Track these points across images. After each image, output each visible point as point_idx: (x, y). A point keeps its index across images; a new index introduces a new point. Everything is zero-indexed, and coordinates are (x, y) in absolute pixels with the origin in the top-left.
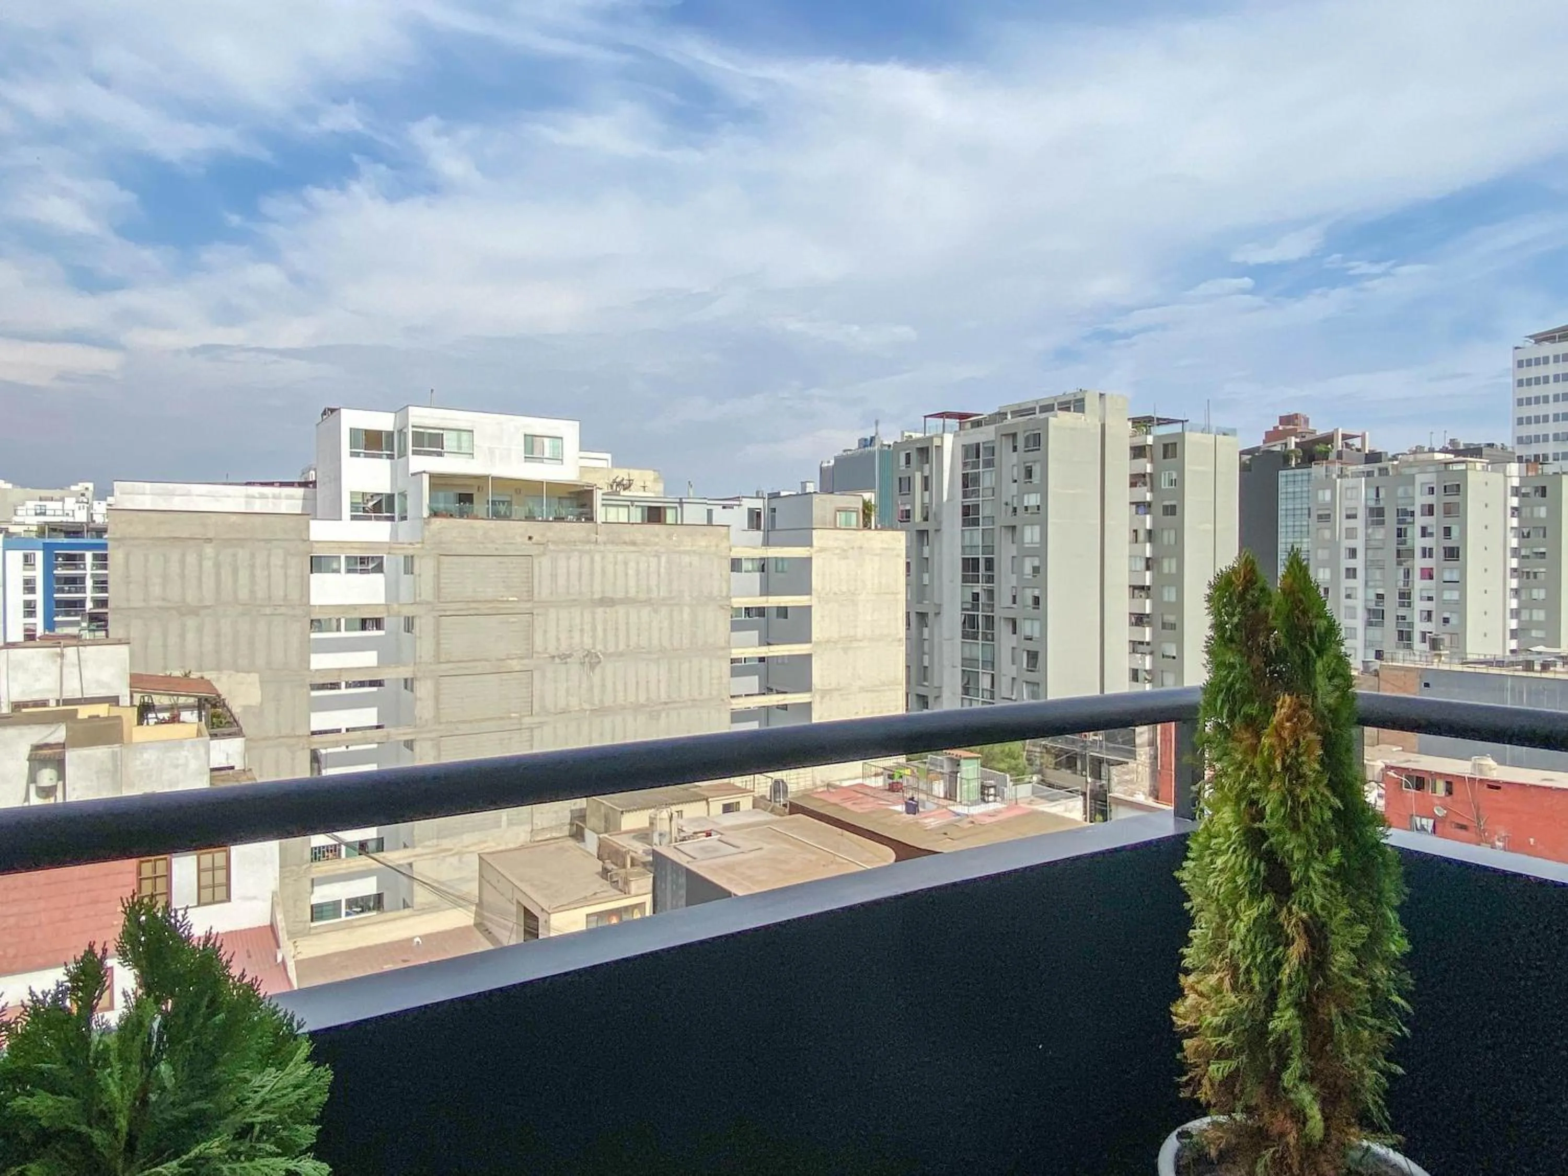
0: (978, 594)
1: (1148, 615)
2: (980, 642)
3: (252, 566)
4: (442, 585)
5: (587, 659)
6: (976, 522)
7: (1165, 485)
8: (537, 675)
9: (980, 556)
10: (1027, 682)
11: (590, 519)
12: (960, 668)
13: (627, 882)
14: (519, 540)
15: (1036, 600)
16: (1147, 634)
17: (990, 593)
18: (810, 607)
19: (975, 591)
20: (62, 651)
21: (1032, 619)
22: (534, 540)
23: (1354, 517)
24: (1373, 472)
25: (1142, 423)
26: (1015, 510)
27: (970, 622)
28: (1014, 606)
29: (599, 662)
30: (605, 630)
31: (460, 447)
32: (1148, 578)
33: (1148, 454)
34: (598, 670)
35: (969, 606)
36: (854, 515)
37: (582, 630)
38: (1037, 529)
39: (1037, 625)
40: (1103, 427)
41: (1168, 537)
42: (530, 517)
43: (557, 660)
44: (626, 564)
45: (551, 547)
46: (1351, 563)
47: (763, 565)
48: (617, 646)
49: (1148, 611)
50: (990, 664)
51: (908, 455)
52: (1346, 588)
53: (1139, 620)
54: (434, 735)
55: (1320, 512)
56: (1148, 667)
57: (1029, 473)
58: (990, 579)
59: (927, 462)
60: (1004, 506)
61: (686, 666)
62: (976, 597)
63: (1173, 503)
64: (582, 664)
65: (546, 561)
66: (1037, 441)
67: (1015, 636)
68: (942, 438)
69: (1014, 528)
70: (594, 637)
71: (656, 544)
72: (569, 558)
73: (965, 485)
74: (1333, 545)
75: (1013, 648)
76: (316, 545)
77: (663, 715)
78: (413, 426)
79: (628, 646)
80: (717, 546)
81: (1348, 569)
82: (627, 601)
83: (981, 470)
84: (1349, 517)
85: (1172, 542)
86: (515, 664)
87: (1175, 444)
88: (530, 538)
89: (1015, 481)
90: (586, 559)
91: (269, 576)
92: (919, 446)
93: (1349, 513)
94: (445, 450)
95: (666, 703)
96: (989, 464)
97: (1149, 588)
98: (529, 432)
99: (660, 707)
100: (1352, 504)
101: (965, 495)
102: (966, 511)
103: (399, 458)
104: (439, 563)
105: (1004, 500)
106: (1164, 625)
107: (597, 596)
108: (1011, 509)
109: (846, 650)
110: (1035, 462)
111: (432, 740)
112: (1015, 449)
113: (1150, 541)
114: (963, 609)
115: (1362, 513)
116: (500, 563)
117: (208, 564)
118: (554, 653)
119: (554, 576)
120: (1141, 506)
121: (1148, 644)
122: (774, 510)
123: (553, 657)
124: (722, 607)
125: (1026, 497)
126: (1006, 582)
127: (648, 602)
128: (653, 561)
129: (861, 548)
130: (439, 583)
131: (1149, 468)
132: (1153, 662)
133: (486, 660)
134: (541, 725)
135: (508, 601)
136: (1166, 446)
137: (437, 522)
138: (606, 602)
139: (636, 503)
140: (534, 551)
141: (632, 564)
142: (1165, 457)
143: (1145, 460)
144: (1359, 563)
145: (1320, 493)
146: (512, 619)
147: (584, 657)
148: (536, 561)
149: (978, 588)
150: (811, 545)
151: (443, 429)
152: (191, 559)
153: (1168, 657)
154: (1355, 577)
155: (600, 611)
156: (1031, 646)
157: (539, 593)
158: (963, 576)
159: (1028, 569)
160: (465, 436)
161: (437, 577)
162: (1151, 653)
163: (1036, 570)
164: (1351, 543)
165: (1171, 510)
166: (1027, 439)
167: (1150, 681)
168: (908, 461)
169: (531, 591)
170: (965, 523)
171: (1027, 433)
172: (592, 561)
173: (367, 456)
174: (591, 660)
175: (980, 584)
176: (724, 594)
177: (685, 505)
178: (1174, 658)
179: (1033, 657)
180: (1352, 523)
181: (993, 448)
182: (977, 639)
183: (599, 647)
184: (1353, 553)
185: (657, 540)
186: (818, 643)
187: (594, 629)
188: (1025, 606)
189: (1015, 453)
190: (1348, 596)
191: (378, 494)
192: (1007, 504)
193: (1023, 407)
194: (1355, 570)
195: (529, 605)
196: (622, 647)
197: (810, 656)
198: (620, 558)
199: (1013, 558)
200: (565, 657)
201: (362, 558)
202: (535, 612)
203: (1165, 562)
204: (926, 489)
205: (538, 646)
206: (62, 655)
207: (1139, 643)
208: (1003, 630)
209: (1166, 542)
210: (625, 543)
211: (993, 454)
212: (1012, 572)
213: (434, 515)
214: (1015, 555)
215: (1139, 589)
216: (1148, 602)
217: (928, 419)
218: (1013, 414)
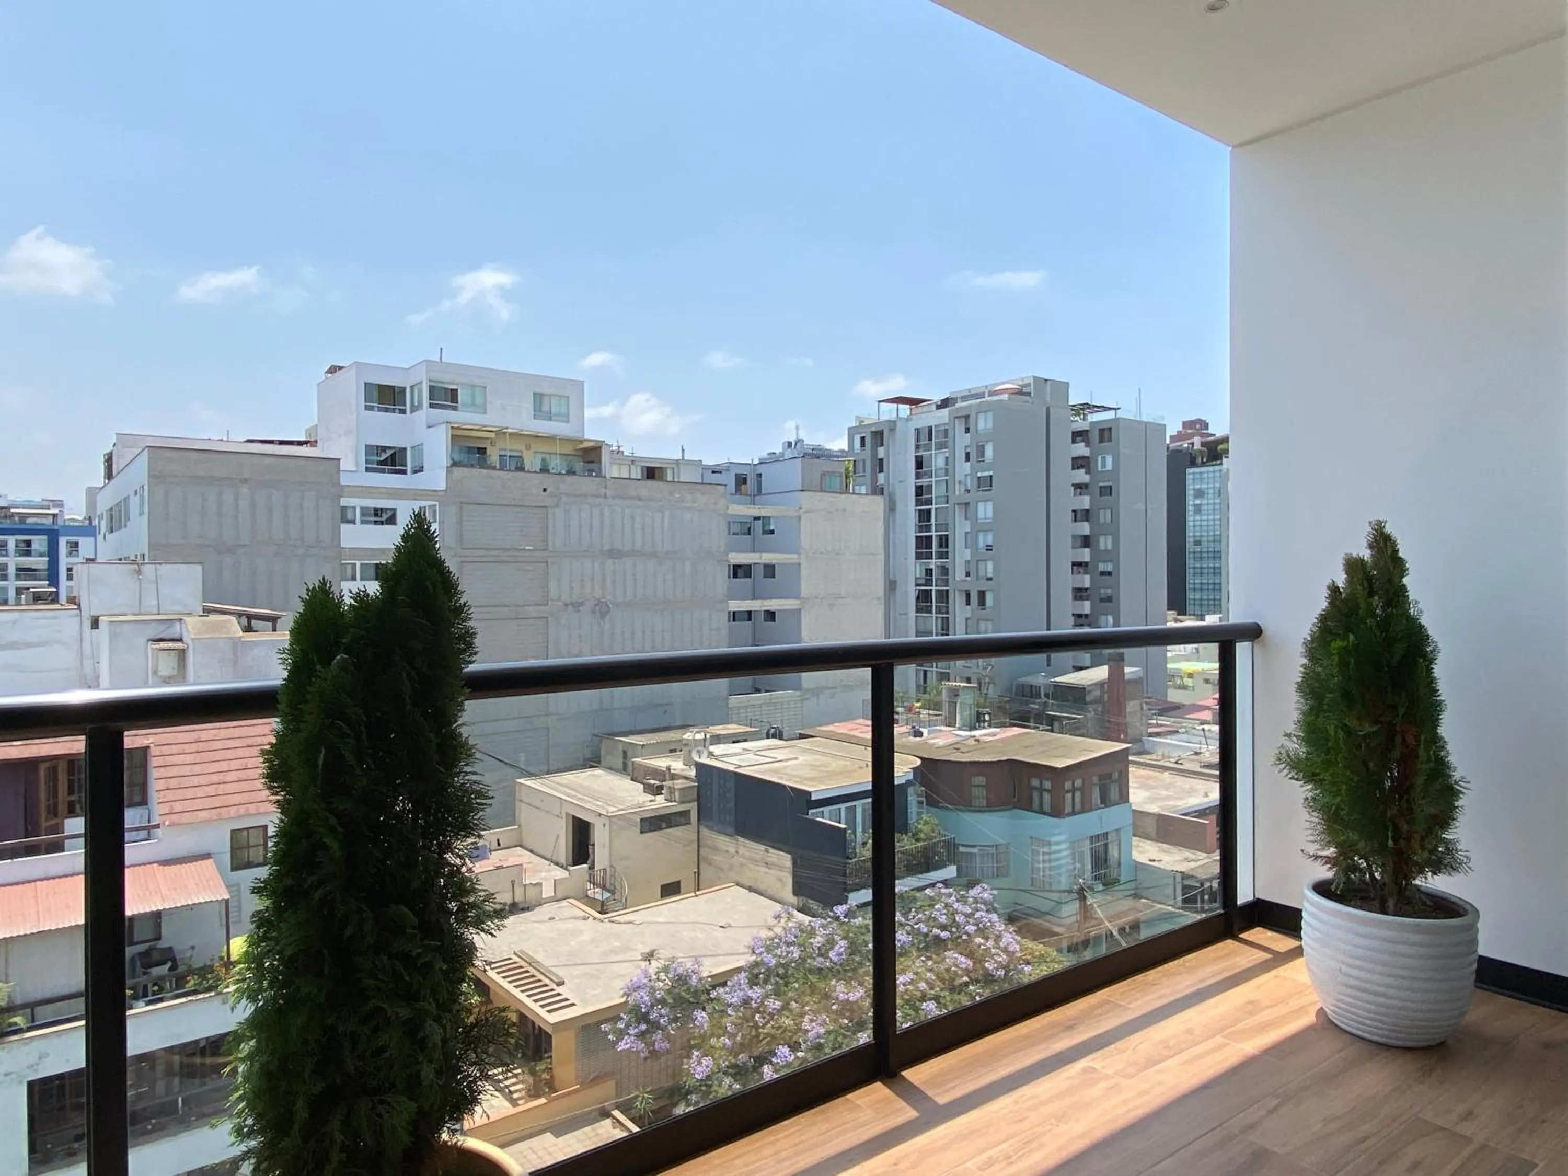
0: (931, 570)
1: (1087, 589)
2: (934, 615)
4: (464, 532)
5: (597, 608)
6: (928, 502)
7: (1101, 467)
8: (551, 621)
9: (934, 534)
11: (599, 475)
13: (673, 790)
14: (535, 491)
16: (1086, 607)
17: (944, 570)
18: (799, 565)
19: (928, 566)
20: (139, 568)
21: (985, 590)
22: (548, 491)
25: (1081, 410)
26: (968, 488)
27: (923, 597)
28: (968, 579)
29: (608, 612)
30: (614, 581)
31: (473, 402)
32: (1085, 555)
33: (1085, 439)
34: (608, 617)
35: (923, 582)
36: (838, 478)
37: (592, 580)
38: (989, 505)
40: (1048, 410)
41: (1105, 516)
42: (544, 470)
43: (570, 607)
44: (633, 518)
45: (564, 499)
47: (749, 529)
48: (625, 596)
49: (1087, 585)
51: (863, 439)
53: (1080, 593)
57: (982, 452)
58: (944, 555)
59: (882, 445)
60: (957, 485)
61: (687, 617)
62: (929, 572)
63: (1110, 484)
64: (594, 612)
65: (559, 512)
67: (968, 607)
68: (896, 421)
69: (967, 504)
70: (604, 587)
71: (660, 500)
72: (580, 511)
73: (918, 467)
75: (967, 619)
76: (346, 489)
78: (430, 380)
79: (635, 597)
80: (715, 504)
82: (633, 553)
83: (933, 452)
85: (1108, 520)
86: (532, 611)
87: (1110, 429)
88: (545, 490)
89: (968, 461)
90: (596, 512)
91: (302, 517)
92: (873, 429)
94: (459, 404)
96: (941, 446)
97: (1086, 564)
98: (538, 391)
101: (917, 478)
102: (919, 491)
103: (412, 412)
104: (461, 508)
105: (956, 480)
106: (1102, 599)
107: (606, 548)
108: (964, 488)
109: (831, 606)
110: (987, 442)
112: (967, 431)
113: (1087, 520)
114: (917, 585)
116: (517, 512)
117: (244, 504)
118: (568, 601)
119: (567, 526)
120: (1080, 488)
121: (1086, 616)
122: (760, 475)
123: (566, 605)
124: (719, 562)
125: (979, 475)
126: (961, 556)
127: (654, 555)
128: (658, 516)
129: (844, 510)
130: (461, 530)
131: (1086, 452)
133: (506, 606)
135: (524, 550)
136: (1102, 431)
137: (459, 472)
138: (614, 554)
139: (637, 465)
140: (549, 502)
141: (638, 519)
142: (1101, 441)
143: (1083, 444)
146: (530, 567)
147: (596, 605)
148: (550, 511)
149: (931, 564)
150: (800, 507)
151: (456, 385)
152: (228, 497)
155: (610, 562)
156: (984, 615)
157: (554, 543)
158: (916, 553)
159: (981, 543)
160: (478, 393)
161: (460, 523)
162: (1089, 625)
163: (989, 543)
165: (1107, 491)
168: (863, 444)
169: (546, 541)
170: (918, 502)
171: (980, 415)
172: (602, 514)
173: (380, 410)
174: (602, 609)
175: (934, 560)
176: (722, 549)
177: (682, 469)
181: (946, 430)
182: (930, 612)
183: (609, 597)
185: (660, 496)
186: (807, 599)
187: (604, 579)
188: (978, 578)
189: (968, 435)
191: (390, 448)
192: (960, 483)
193: (973, 392)
195: (545, 554)
196: (629, 597)
197: (800, 610)
198: (627, 511)
199: (966, 533)
200: (577, 606)
201: (376, 509)
202: (549, 561)
203: (1102, 539)
204: (881, 471)
205: (553, 593)
206: (139, 572)
207: (1080, 616)
208: (957, 601)
209: (1102, 520)
210: (632, 498)
211: (946, 437)
212: (966, 548)
213: (455, 464)
214: (968, 530)
215: (1077, 565)
216: (1087, 578)
217: (881, 404)
218: (964, 398)
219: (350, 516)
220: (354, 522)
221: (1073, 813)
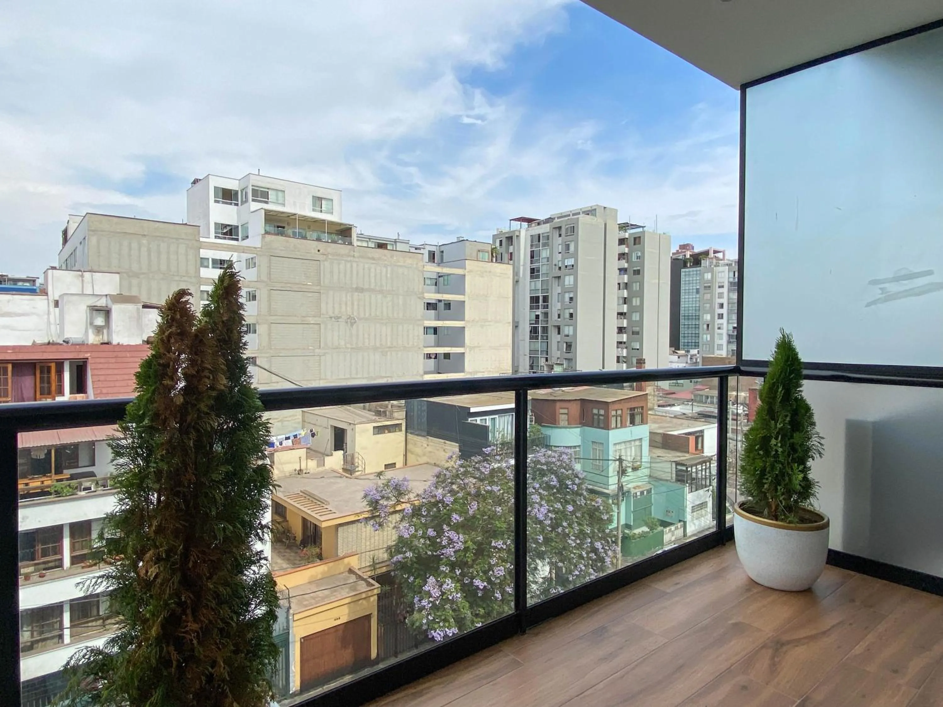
0: (539, 315)
1: (625, 328)
2: (540, 341)
3: (168, 253)
4: (272, 273)
5: (349, 320)
6: (538, 277)
7: (634, 259)
8: (322, 326)
9: (540, 295)
10: (566, 359)
11: (350, 244)
12: (529, 355)
13: (392, 413)
14: (313, 251)
15: (571, 315)
16: (624, 337)
17: (546, 315)
18: (464, 302)
19: (537, 313)
20: (82, 274)
21: (569, 325)
22: (321, 251)
23: (723, 287)
24: (732, 264)
25: (624, 227)
26: (560, 268)
27: (534, 331)
28: (559, 320)
29: (355, 322)
30: (358, 305)
31: (277, 200)
32: (625, 308)
33: (626, 243)
34: (355, 326)
35: (534, 322)
36: (487, 254)
37: (346, 304)
38: (572, 278)
39: (571, 328)
40: (605, 225)
41: (636, 287)
42: (319, 239)
43: (333, 319)
44: (369, 269)
45: (330, 257)
46: (720, 311)
47: (436, 283)
48: (365, 315)
49: (625, 325)
50: (545, 352)
51: (501, 241)
52: (718, 324)
53: (621, 330)
54: (267, 355)
55: (706, 285)
56: (625, 355)
57: (568, 247)
58: (547, 307)
59: (512, 245)
60: (554, 266)
61: (400, 328)
62: (537, 317)
63: (638, 268)
64: (347, 322)
65: (327, 264)
66: (573, 230)
67: (559, 336)
68: (520, 231)
69: (559, 277)
70: (352, 309)
71: (386, 260)
72: (339, 264)
73: (532, 257)
74: (711, 302)
75: (558, 342)
76: (203, 244)
77: (389, 353)
78: (252, 186)
79: (370, 314)
80: (417, 264)
81: (719, 314)
82: (370, 290)
83: (541, 248)
84: (720, 287)
85: (638, 289)
86: (311, 320)
87: (640, 237)
88: (319, 251)
89: (560, 253)
90: (349, 265)
91: (178, 259)
92: (507, 235)
93: (720, 284)
94: (270, 200)
95: (390, 347)
96: (545, 245)
97: (625, 313)
98: (315, 195)
99: (387, 349)
100: (721, 280)
101: (531, 263)
102: (532, 271)
103: (241, 205)
104: (270, 260)
105: (554, 264)
106: (633, 333)
107: (354, 286)
108: (557, 268)
109: (482, 326)
110: (571, 241)
111: (267, 358)
112: (560, 235)
113: (626, 289)
114: (531, 324)
115: (726, 285)
116: (303, 263)
117: (144, 249)
118: (332, 315)
119: (332, 272)
120: (622, 271)
121: (625, 343)
122: (442, 252)
123: (331, 318)
124: (419, 298)
125: (566, 260)
126: (555, 306)
127: (381, 292)
128: (384, 270)
129: (490, 272)
130: (270, 271)
131: (626, 250)
132: (628, 353)
133: (295, 316)
134: (324, 354)
135: (306, 284)
136: (635, 239)
137: (269, 238)
138: (359, 290)
139: (372, 240)
140: (321, 258)
141: (373, 270)
142: (635, 244)
143: (624, 246)
144: (724, 311)
145: (706, 275)
146: (310, 295)
147: (348, 319)
148: (322, 263)
149: (538, 312)
150: (465, 269)
151: (268, 189)
152: (135, 245)
153: (635, 349)
154: (722, 318)
155: (356, 294)
156: (568, 340)
157: (324, 282)
158: (531, 306)
159: (567, 299)
160: (280, 194)
161: (269, 267)
162: (626, 348)
163: (571, 299)
164: (721, 301)
165: (637, 272)
166: (567, 229)
167: (625, 362)
168: (501, 244)
169: (319, 280)
170: (532, 277)
171: (567, 227)
172: (352, 266)
173: (223, 203)
174: (351, 321)
175: (540, 310)
176: (420, 290)
177: (398, 244)
178: (638, 349)
179: (569, 346)
180: (721, 290)
181: (548, 236)
182: (538, 339)
184: (722, 306)
185: (385, 258)
186: (468, 322)
187: (353, 304)
188: (564, 319)
189: (560, 238)
190: (719, 328)
191: (229, 225)
192: (555, 265)
193: (564, 214)
194: (722, 314)
195: (318, 288)
196: (367, 315)
197: (464, 327)
198: (366, 266)
199: (559, 294)
200: (337, 318)
201: (221, 260)
202: (321, 292)
203: (634, 300)
204: (511, 259)
205: (323, 311)
206: (82, 276)
207: (621, 343)
208: (553, 333)
209: (634, 289)
210: (369, 258)
211: (548, 239)
212: (558, 302)
213: (267, 233)
214: (560, 292)
215: (621, 314)
216: (625, 321)
217: (512, 221)
218: (558, 218)
219: (206, 264)
220: (208, 267)
221: (616, 428)
